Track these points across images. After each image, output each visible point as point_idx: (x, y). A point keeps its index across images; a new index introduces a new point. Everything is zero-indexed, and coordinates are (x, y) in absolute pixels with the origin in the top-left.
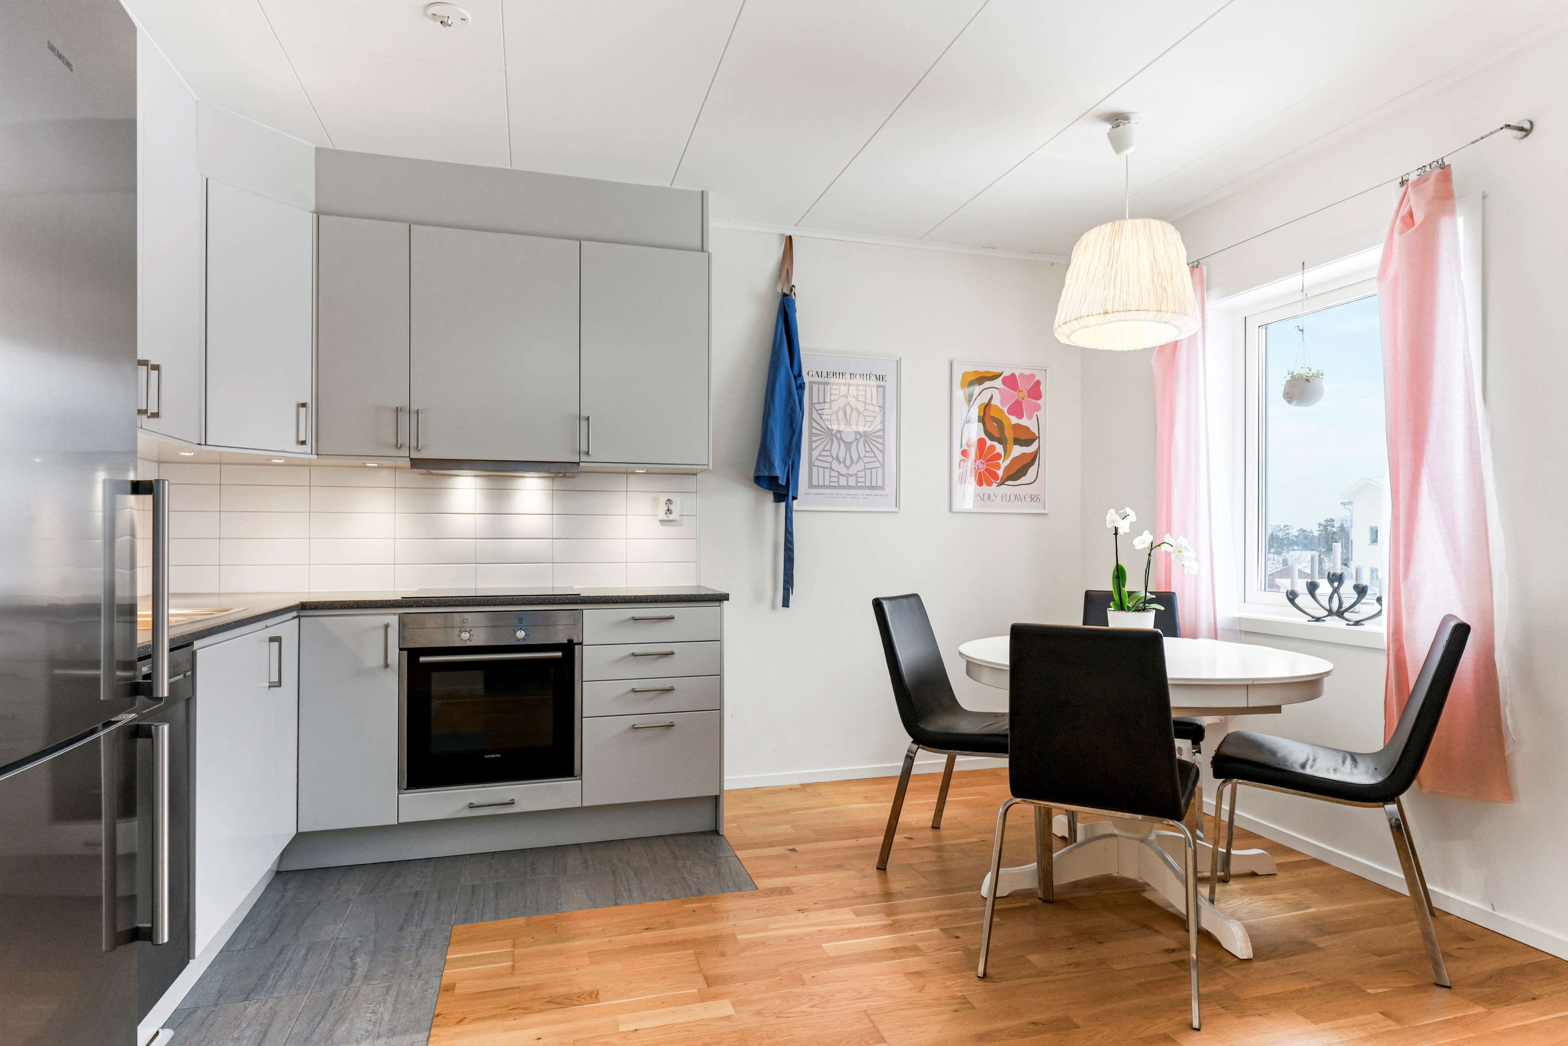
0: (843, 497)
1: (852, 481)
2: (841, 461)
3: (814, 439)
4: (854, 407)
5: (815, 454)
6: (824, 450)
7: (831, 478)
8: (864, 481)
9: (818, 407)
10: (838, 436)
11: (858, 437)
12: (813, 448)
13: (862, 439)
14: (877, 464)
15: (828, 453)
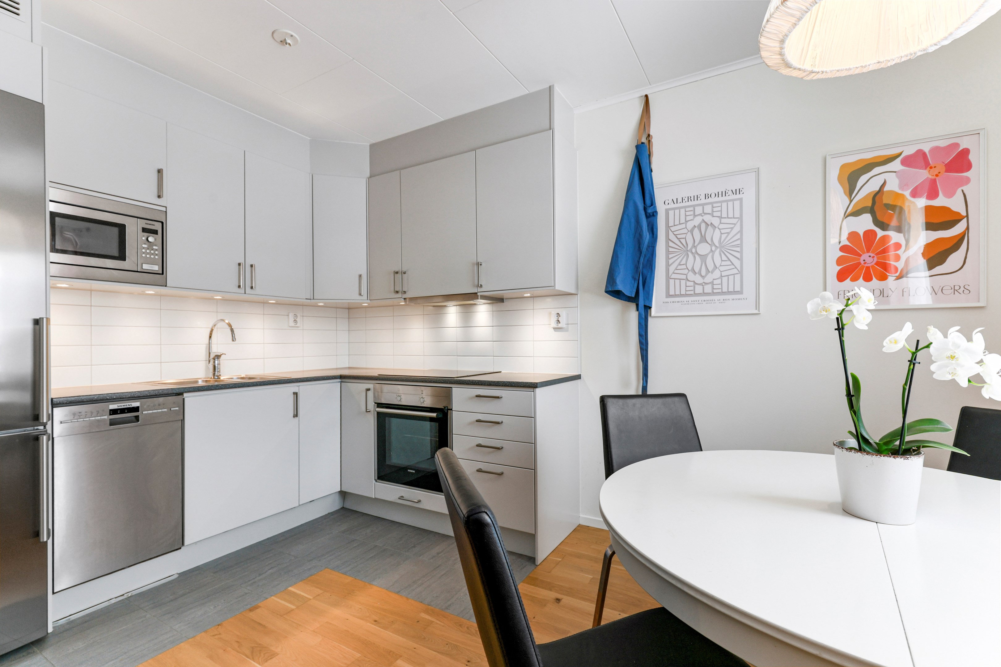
0: (698, 304)
1: (708, 289)
2: (697, 271)
3: (671, 256)
4: (709, 224)
5: (672, 269)
6: (680, 265)
7: (687, 287)
8: (721, 288)
9: (673, 229)
10: (694, 251)
11: (713, 248)
12: (670, 264)
13: (718, 250)
14: (735, 271)
15: (684, 267)
